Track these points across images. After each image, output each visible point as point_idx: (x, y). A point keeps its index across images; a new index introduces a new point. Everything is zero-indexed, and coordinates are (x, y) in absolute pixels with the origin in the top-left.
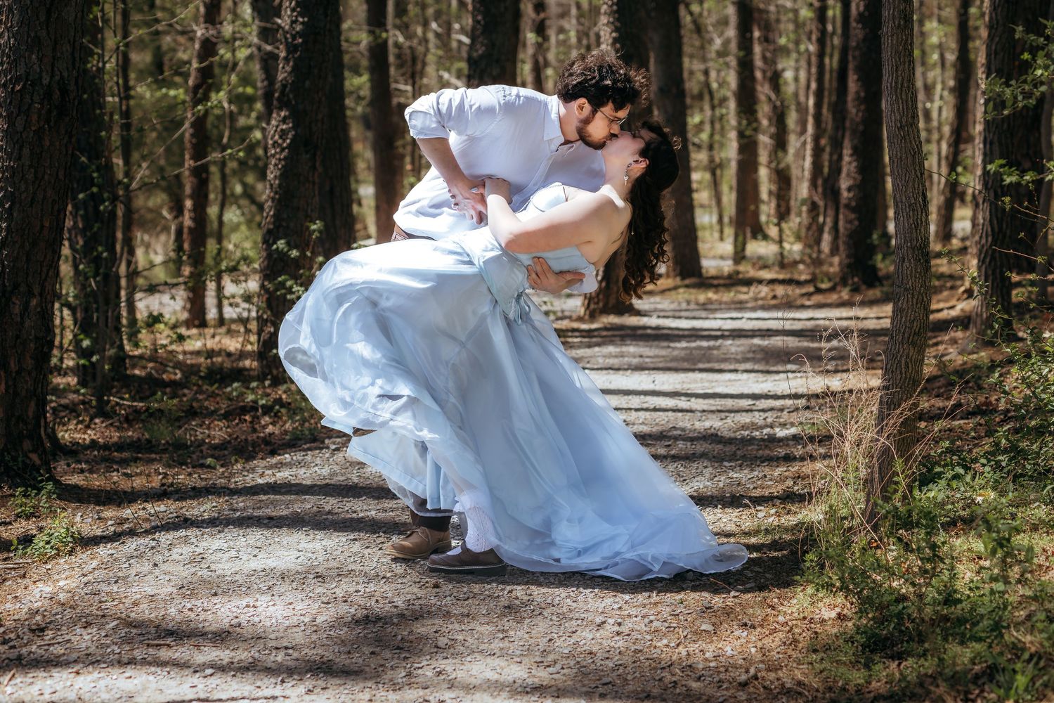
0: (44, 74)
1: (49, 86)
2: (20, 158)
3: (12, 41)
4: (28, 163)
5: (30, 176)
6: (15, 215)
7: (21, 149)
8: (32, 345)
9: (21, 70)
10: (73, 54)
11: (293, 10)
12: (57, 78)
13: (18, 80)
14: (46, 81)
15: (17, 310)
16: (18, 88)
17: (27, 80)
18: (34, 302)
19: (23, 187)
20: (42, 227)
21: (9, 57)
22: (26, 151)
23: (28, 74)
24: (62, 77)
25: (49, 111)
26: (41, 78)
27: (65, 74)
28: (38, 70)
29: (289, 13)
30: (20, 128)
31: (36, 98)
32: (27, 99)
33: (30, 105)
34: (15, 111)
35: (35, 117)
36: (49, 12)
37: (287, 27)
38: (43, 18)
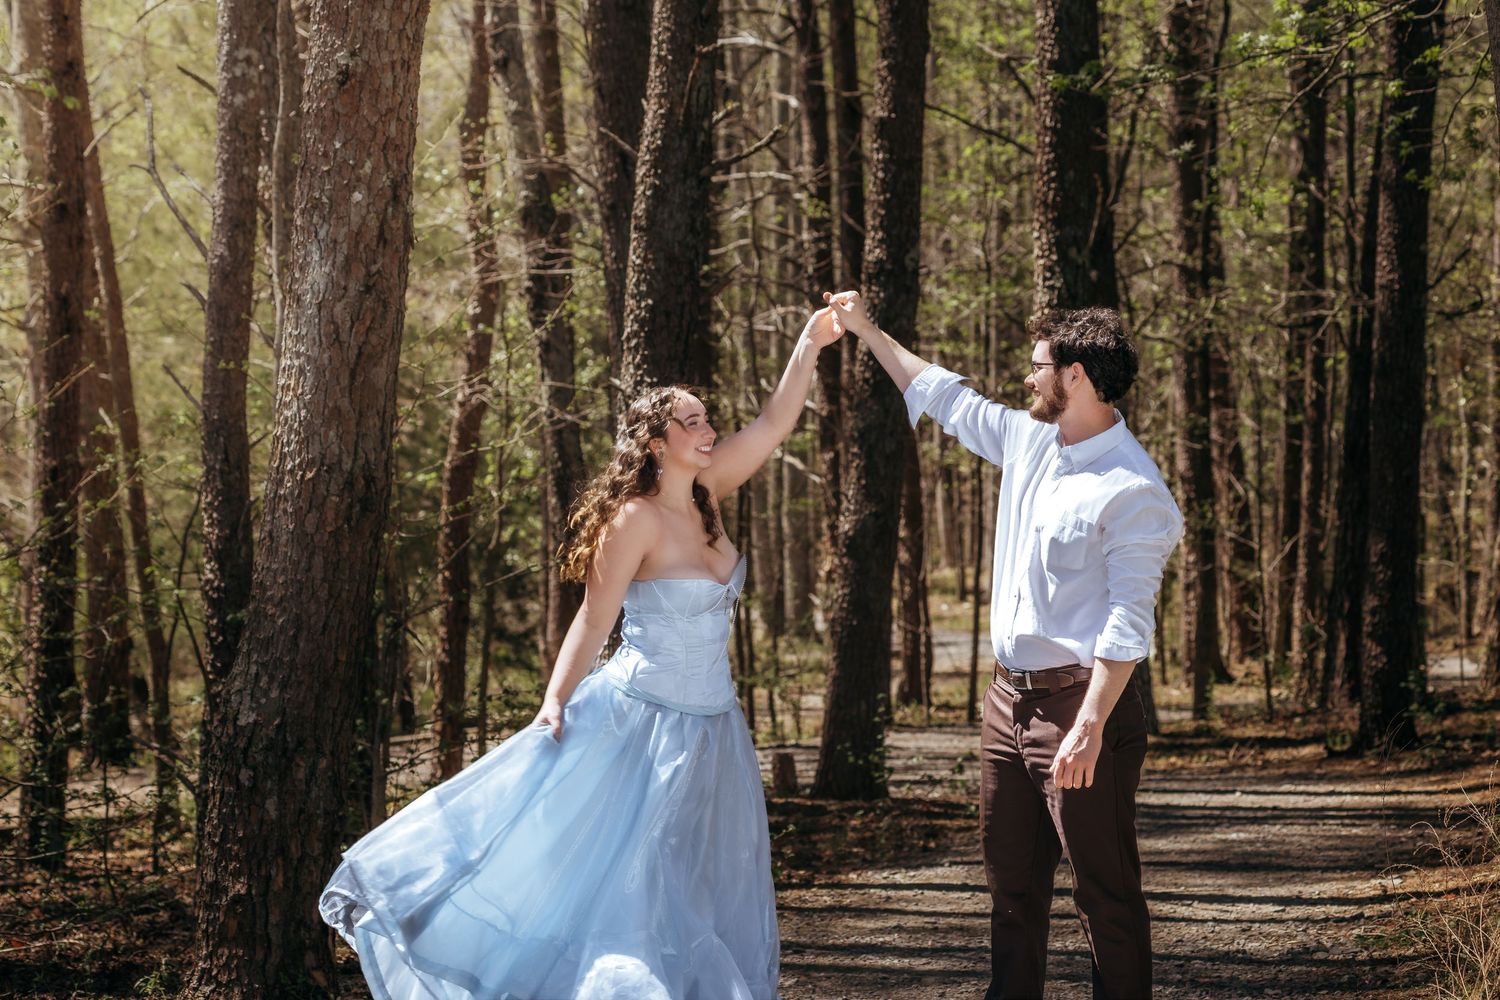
0: (344, 457)
1: (351, 473)
2: (309, 570)
3: (303, 413)
4: (320, 576)
5: (323, 594)
6: (302, 645)
7: (312, 554)
8: (320, 822)
9: (315, 451)
10: (382, 429)
11: (638, 367)
12: (361, 462)
13: (310, 464)
14: (347, 465)
15: (301, 775)
16: (309, 475)
17: (322, 464)
18: (323, 763)
19: (313, 608)
20: (337, 661)
21: (298, 433)
22: (318, 560)
23: (324, 456)
24: (367, 461)
25: (351, 506)
26: (340, 461)
27: (372, 457)
28: (337, 451)
29: (632, 371)
30: (310, 529)
31: (333, 488)
32: (322, 488)
33: (325, 498)
34: (305, 506)
35: (331, 515)
36: (353, 376)
37: (629, 390)
38: (345, 381)
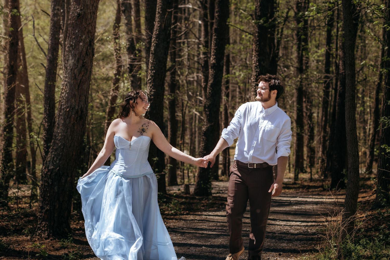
0: (76, 106)
1: (77, 110)
2: (67, 132)
3: (67, 95)
4: (69, 134)
5: (70, 138)
6: (64, 150)
7: (68, 129)
8: (67, 193)
9: (69, 104)
10: (85, 99)
11: (151, 87)
12: (80, 107)
13: (68, 107)
14: (77, 108)
15: (63, 181)
16: (68, 110)
17: (71, 107)
18: (69, 179)
19: (67, 142)
20: (73, 154)
21: (65, 100)
22: (69, 130)
23: (71, 106)
24: (82, 107)
25: (77, 118)
26: (75, 107)
27: (83, 106)
28: (74, 104)
29: (149, 88)
30: (67, 123)
31: (73, 113)
32: (70, 113)
33: (71, 116)
34: (66, 117)
35: (72, 119)
36: (79, 86)
37: (148, 93)
38: (77, 88)
